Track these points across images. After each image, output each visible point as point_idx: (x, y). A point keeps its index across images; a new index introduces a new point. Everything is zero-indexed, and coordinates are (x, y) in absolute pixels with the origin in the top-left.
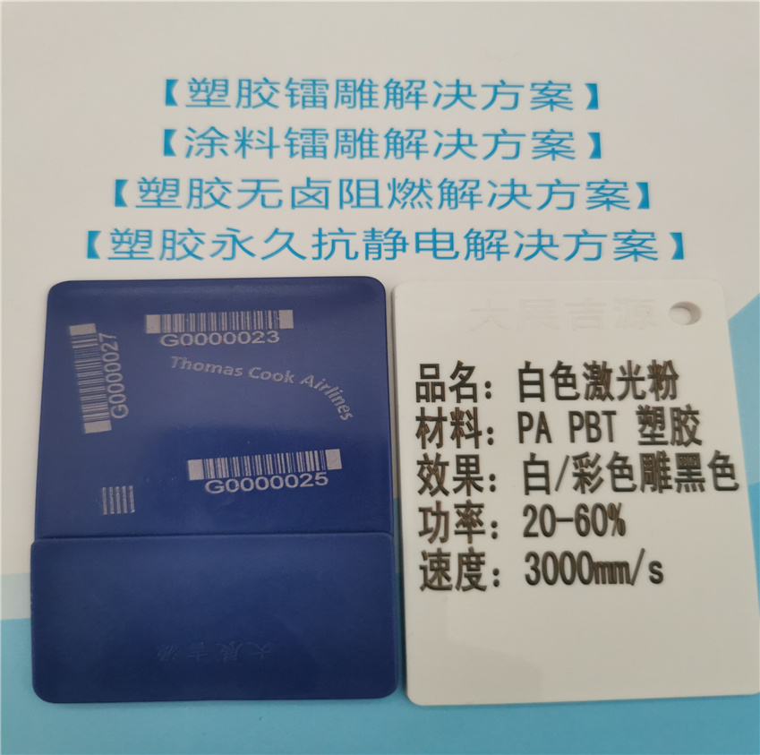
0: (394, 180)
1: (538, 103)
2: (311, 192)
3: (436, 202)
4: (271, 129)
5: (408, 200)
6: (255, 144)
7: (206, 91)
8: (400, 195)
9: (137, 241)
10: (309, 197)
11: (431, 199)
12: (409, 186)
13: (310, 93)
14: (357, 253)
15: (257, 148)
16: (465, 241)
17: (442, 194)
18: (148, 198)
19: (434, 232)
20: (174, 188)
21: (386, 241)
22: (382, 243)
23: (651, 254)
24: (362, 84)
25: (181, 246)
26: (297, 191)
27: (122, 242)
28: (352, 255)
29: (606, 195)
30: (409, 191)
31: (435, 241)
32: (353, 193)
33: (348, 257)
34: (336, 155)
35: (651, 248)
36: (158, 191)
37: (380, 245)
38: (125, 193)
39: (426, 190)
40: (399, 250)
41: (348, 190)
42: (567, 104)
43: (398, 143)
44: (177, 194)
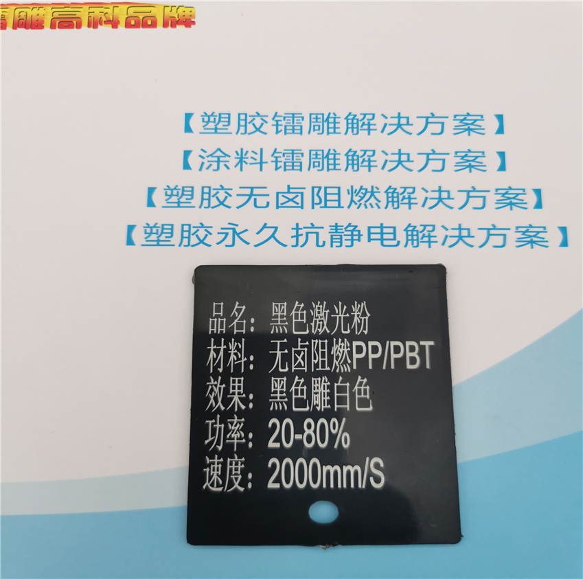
0: (352, 187)
1: (458, 130)
2: (291, 196)
3: (383, 204)
4: (262, 150)
5: (363, 202)
6: (250, 161)
7: (214, 122)
8: (356, 199)
9: (162, 233)
10: (290, 200)
11: (380, 201)
12: (364, 191)
13: (290, 123)
14: (324, 242)
15: (250, 164)
16: (405, 232)
17: (388, 197)
18: (172, 200)
19: (382, 227)
20: (190, 193)
21: (346, 233)
22: (343, 234)
23: (543, 243)
24: (328, 117)
25: (195, 236)
26: (280, 195)
27: (151, 233)
28: (321, 244)
29: (510, 199)
30: (363, 196)
31: (382, 233)
32: (322, 197)
33: (318, 245)
34: (309, 169)
35: (543, 238)
36: (179, 196)
37: (341, 236)
38: (155, 197)
39: (376, 194)
40: (355, 240)
41: (318, 195)
42: (480, 131)
43: (355, 160)
44: (192, 198)
